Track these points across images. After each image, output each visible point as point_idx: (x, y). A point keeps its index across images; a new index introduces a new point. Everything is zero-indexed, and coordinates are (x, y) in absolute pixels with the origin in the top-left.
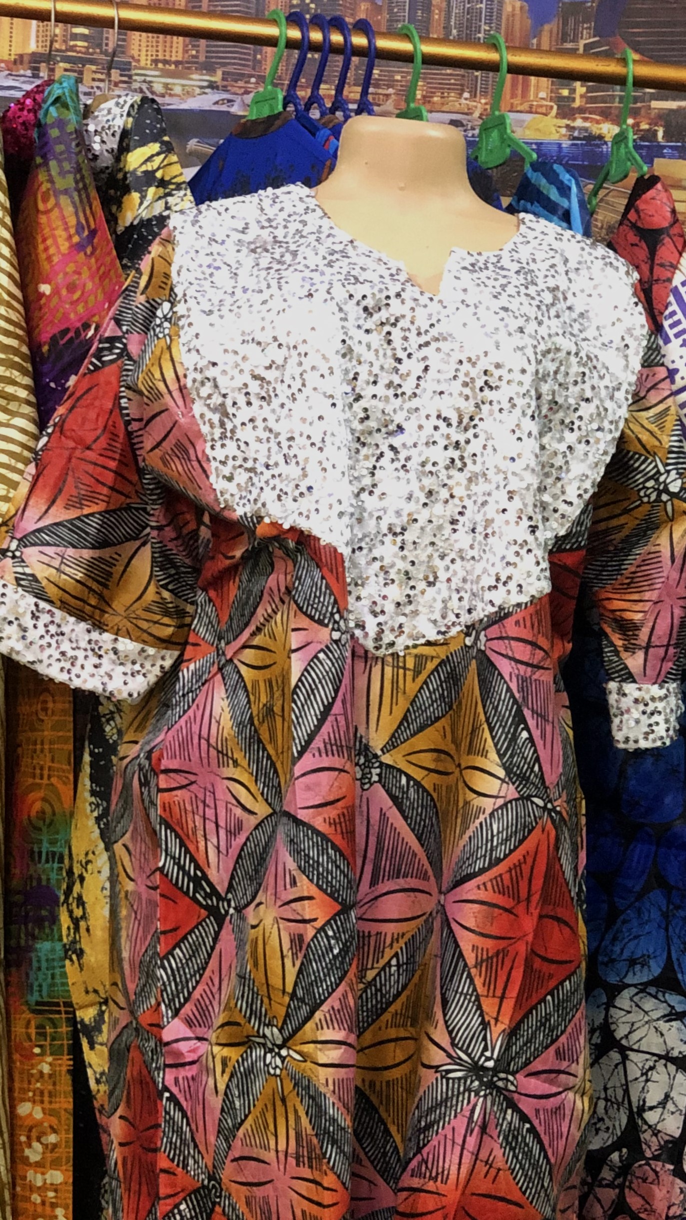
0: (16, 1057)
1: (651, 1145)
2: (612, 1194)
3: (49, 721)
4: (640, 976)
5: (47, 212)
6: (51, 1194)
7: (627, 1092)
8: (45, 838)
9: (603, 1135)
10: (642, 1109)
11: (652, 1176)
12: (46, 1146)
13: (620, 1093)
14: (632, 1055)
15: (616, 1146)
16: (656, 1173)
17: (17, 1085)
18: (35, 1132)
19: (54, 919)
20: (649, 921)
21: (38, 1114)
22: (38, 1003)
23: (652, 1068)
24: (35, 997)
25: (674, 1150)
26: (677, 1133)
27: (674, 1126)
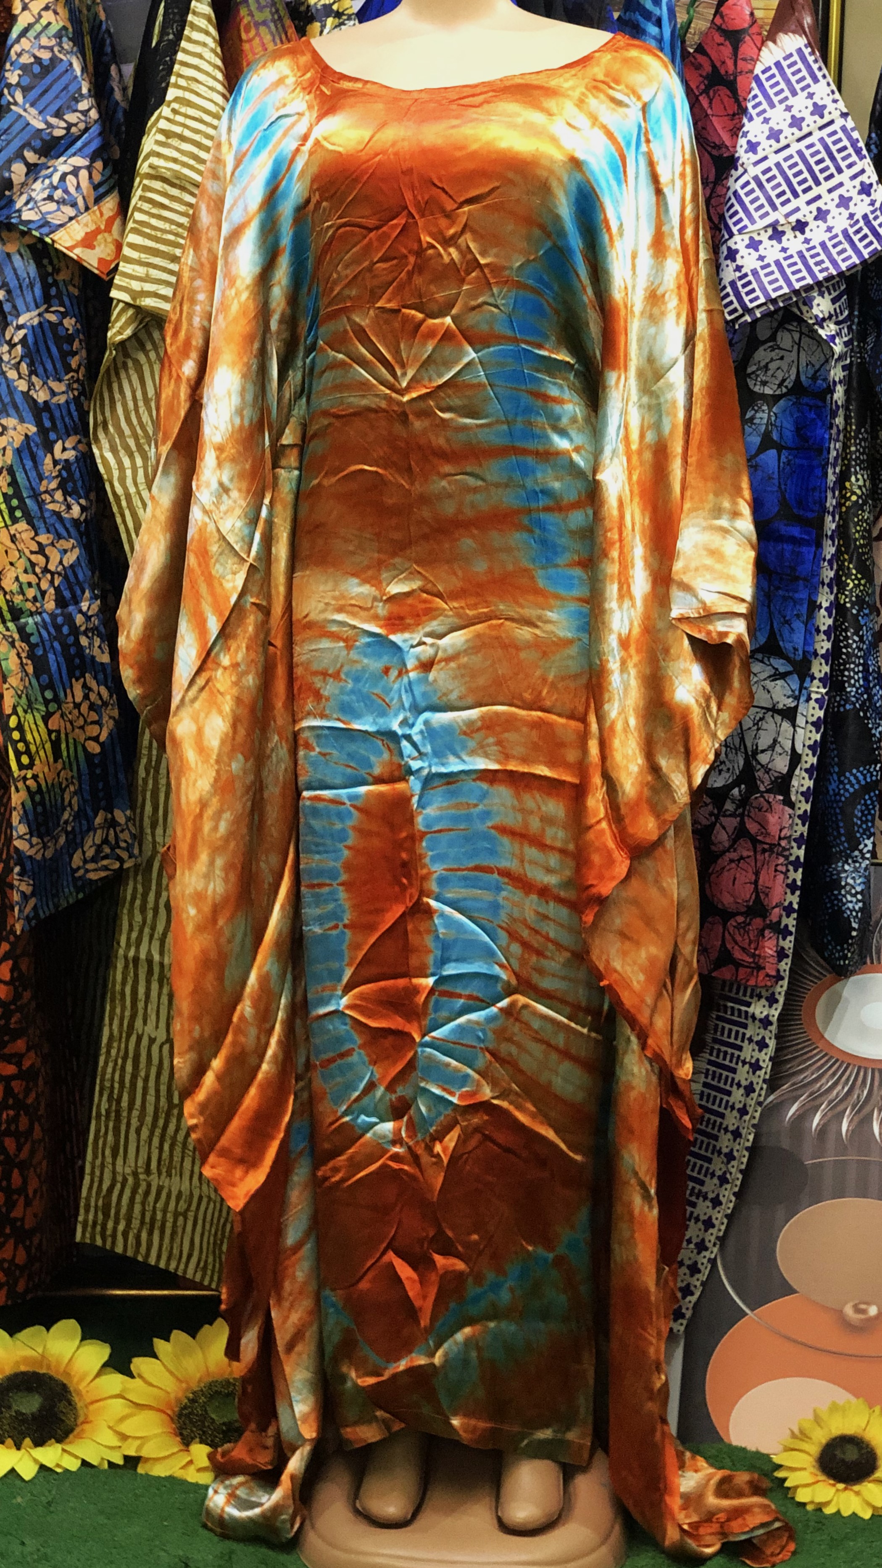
1: (765, 781)
2: (734, 822)
7: (742, 739)
9: (725, 775)
11: (765, 805)
13: (737, 741)
15: (736, 783)
16: (769, 803)
23: (761, 719)
25: (783, 784)
26: (785, 770)
27: (781, 764)
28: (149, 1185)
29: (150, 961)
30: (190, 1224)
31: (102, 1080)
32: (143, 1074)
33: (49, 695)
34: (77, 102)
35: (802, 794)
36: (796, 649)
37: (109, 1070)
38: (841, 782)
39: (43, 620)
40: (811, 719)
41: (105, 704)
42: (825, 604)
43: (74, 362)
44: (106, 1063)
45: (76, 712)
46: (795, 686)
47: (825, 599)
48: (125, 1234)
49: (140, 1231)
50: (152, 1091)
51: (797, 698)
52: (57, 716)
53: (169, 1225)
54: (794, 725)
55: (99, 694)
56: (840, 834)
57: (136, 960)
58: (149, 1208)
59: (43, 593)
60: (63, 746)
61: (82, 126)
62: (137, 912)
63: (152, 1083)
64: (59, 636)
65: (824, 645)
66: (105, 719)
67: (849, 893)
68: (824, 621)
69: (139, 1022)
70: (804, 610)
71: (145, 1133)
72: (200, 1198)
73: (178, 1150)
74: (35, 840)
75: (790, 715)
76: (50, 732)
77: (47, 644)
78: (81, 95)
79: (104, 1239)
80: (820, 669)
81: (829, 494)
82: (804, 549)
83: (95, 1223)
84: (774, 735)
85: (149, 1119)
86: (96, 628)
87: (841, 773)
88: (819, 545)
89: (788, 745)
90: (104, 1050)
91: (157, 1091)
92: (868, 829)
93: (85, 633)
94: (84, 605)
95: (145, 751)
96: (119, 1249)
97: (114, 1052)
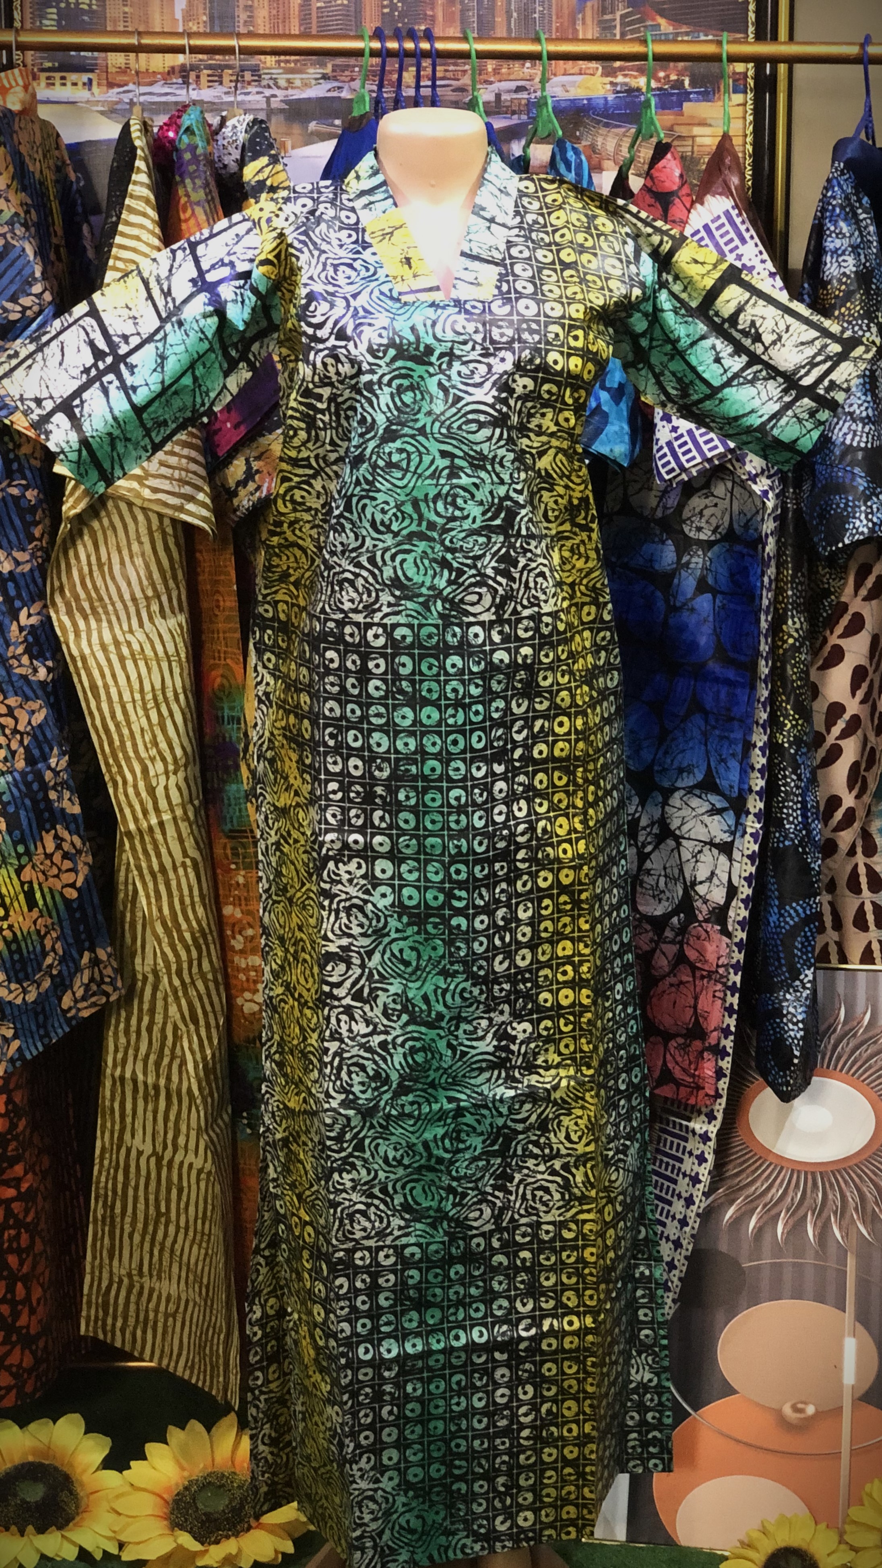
0: (219, 871)
1: (702, 911)
2: (674, 949)
3: (221, 617)
4: (688, 781)
5: (186, 221)
6: (253, 974)
7: (681, 871)
8: (226, 706)
9: (665, 904)
10: (694, 883)
11: (704, 934)
12: (246, 938)
13: (676, 871)
14: (684, 842)
15: (675, 912)
16: (707, 932)
17: (221, 892)
18: (238, 927)
19: (237, 768)
20: (692, 738)
21: (238, 915)
22: (231, 831)
23: (700, 852)
24: (229, 826)
25: (720, 914)
26: (722, 902)
27: (718, 896)
28: (142, 1287)
29: (135, 1081)
30: (179, 1325)
31: (97, 1188)
32: (133, 1183)
33: (21, 849)
34: (31, 285)
35: (739, 923)
36: (731, 787)
37: (103, 1179)
38: (782, 915)
39: (14, 779)
40: (747, 852)
41: (79, 852)
42: (760, 744)
43: (37, 532)
44: (100, 1172)
45: (48, 862)
46: (732, 822)
47: (760, 738)
48: (123, 1330)
49: (135, 1328)
50: (142, 1200)
51: (733, 833)
52: (28, 868)
53: (160, 1325)
54: (731, 859)
55: (72, 843)
56: (781, 965)
57: (122, 1078)
58: (143, 1307)
59: (13, 753)
60: (38, 895)
61: (36, 308)
62: (121, 1034)
63: (141, 1193)
64: (30, 793)
65: (758, 783)
66: (80, 866)
67: (791, 1021)
68: (759, 760)
69: (127, 1136)
70: (739, 749)
71: (137, 1238)
72: (187, 1301)
73: (167, 1255)
74: (13, 986)
75: (726, 849)
76: (22, 884)
77: (19, 801)
78: (35, 279)
79: (105, 1333)
80: (755, 805)
81: (763, 640)
82: (738, 691)
83: (97, 1318)
84: (712, 868)
85: (140, 1225)
86: (66, 782)
87: (781, 907)
88: (753, 688)
89: (725, 878)
90: (97, 1161)
91: (147, 1200)
92: (808, 959)
93: (54, 788)
94: (53, 762)
95: (122, 887)
96: (118, 1344)
97: (106, 1162)
